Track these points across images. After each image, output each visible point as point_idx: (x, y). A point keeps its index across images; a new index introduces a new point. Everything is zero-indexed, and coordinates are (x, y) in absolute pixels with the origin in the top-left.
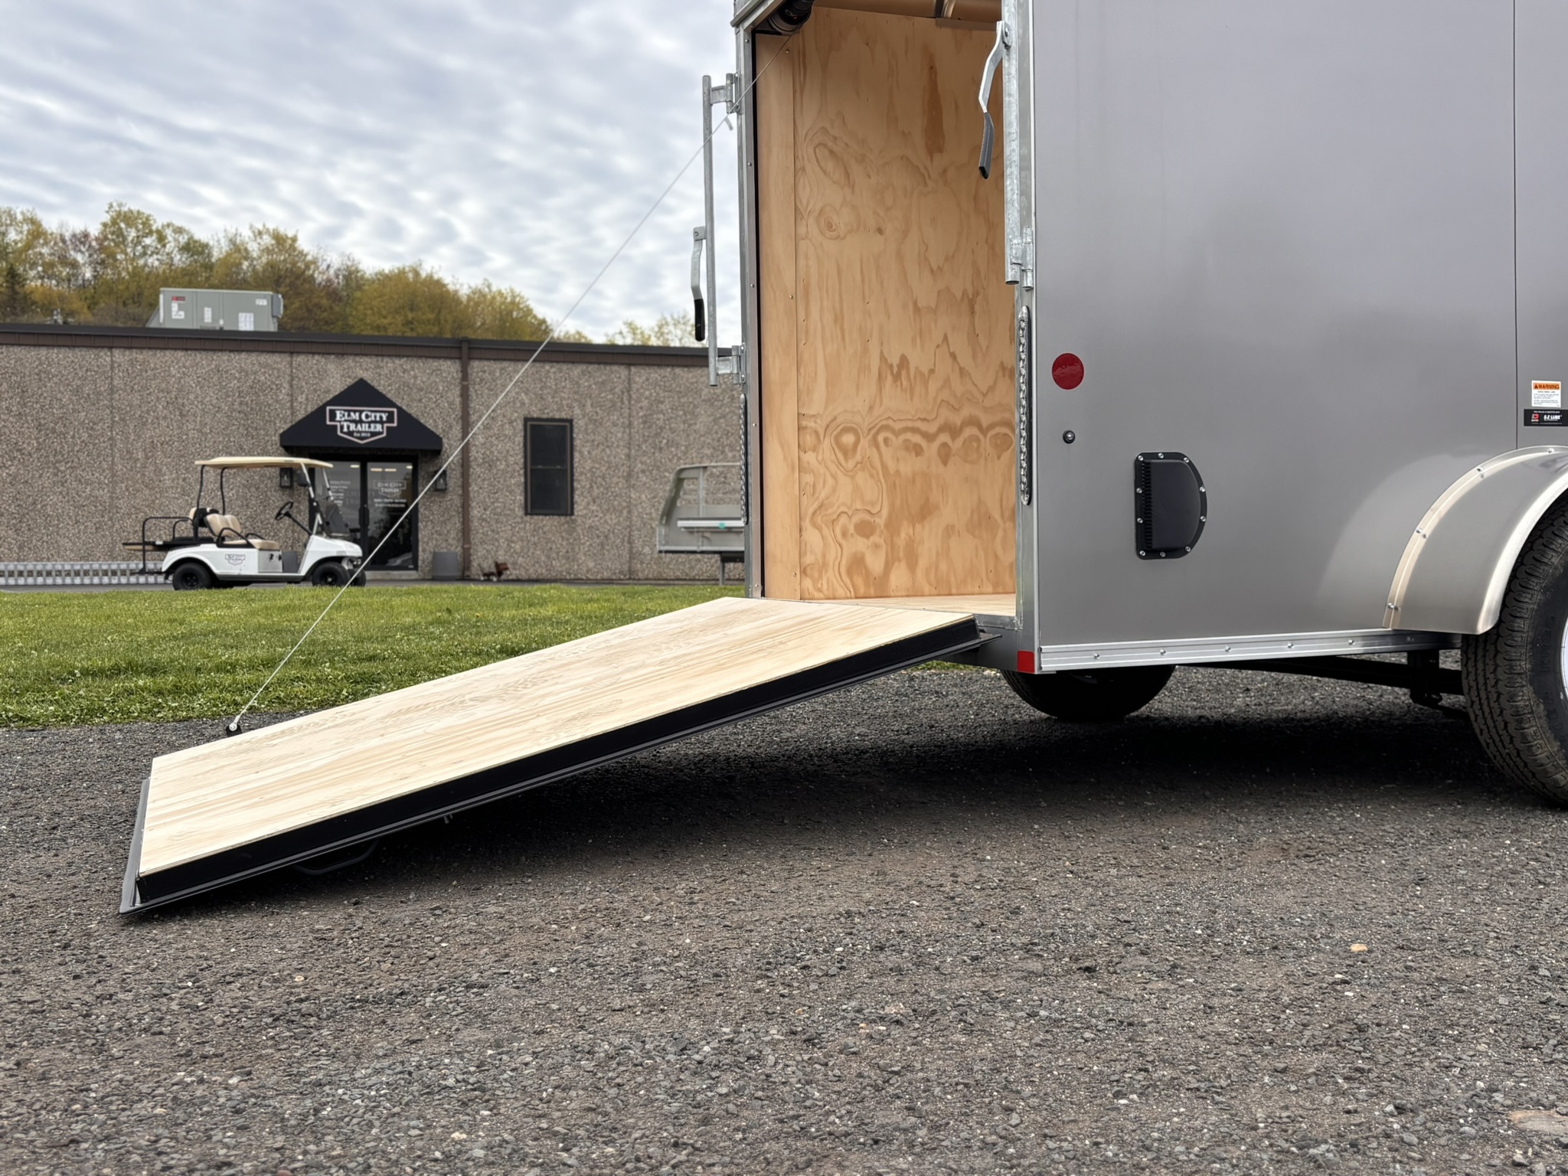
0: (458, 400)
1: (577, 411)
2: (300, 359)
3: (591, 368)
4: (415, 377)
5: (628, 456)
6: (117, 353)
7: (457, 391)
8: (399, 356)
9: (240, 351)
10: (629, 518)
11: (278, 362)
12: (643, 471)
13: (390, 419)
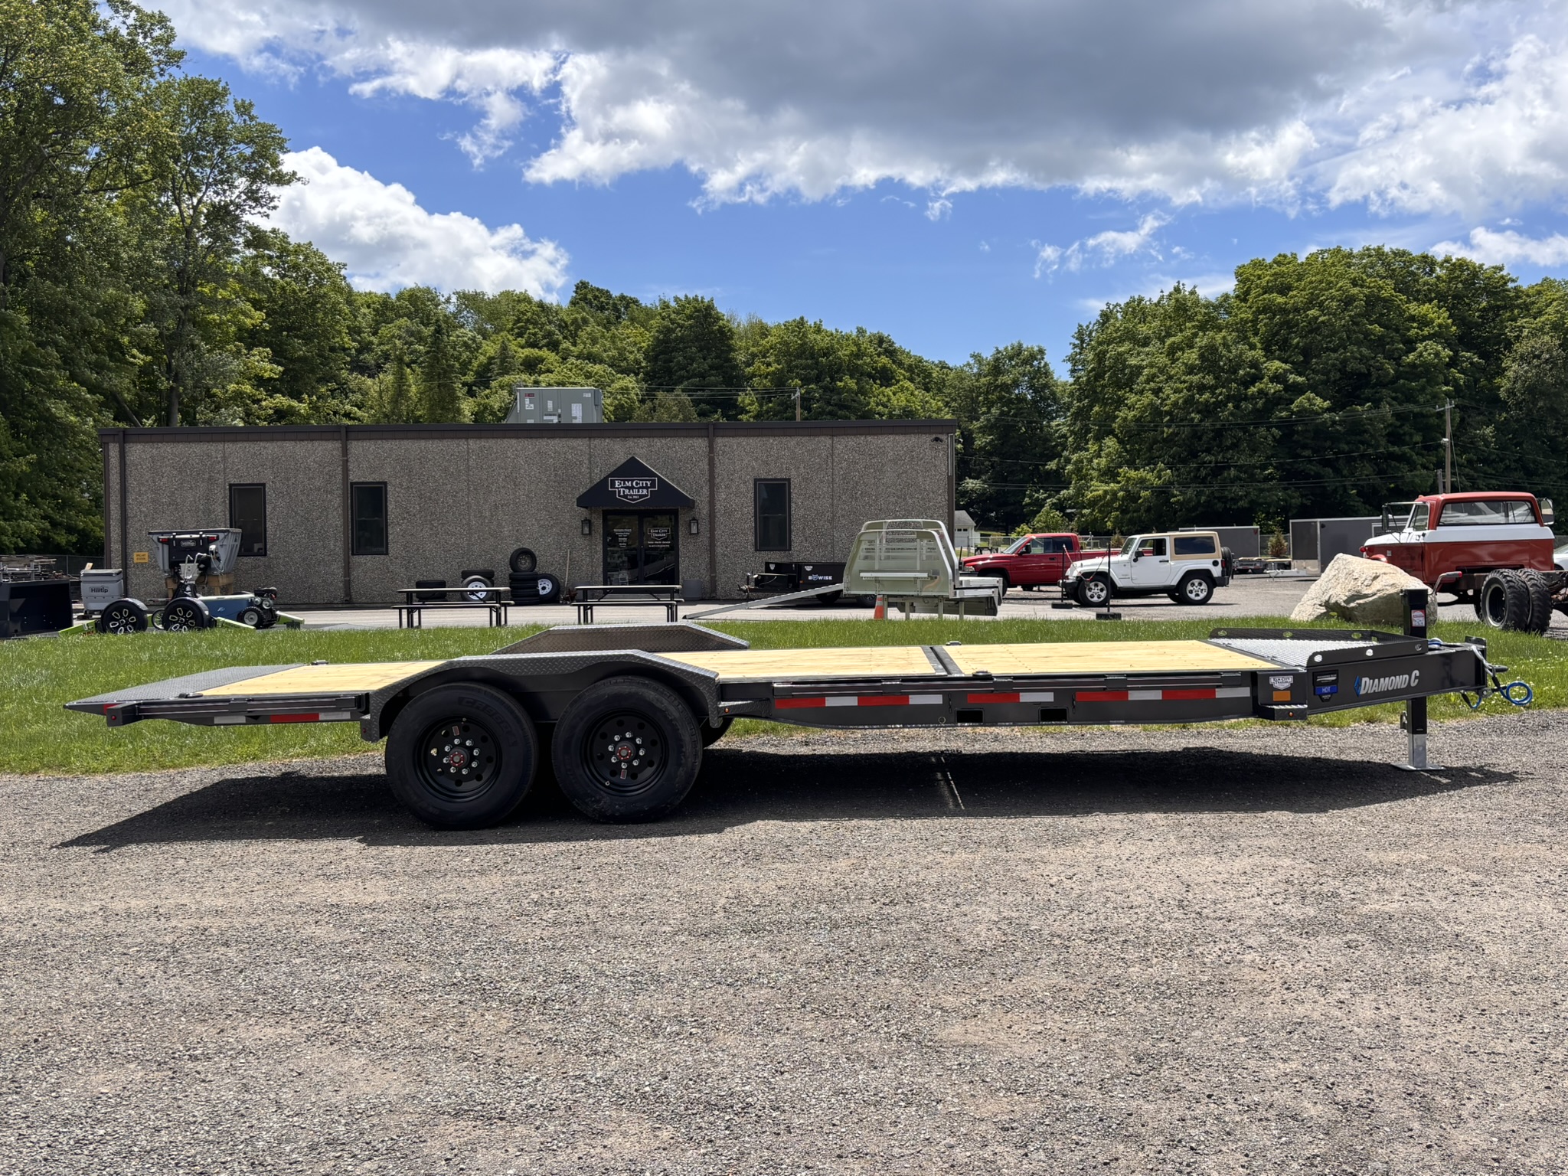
0: (707, 467)
1: (793, 472)
2: (597, 442)
3: (805, 439)
4: (676, 452)
5: (832, 505)
6: (471, 442)
7: (706, 461)
8: (666, 437)
9: (553, 437)
10: (833, 552)
11: (580, 444)
12: (843, 516)
13: (653, 485)
